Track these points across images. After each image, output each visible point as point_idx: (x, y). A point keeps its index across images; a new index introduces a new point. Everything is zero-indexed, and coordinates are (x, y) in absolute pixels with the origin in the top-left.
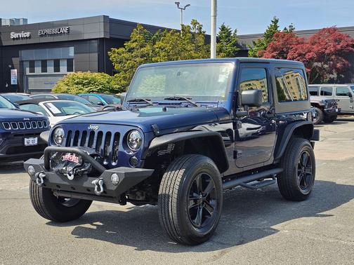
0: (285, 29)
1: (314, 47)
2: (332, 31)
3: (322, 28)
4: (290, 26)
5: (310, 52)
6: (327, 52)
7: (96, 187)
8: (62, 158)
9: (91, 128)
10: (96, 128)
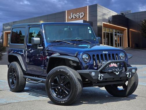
7: (128, 75)
8: (109, 66)
9: (104, 52)
10: (107, 52)
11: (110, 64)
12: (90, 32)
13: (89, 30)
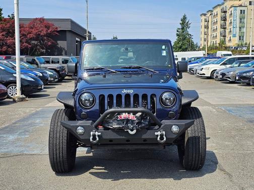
0: (9, 16)
1: (33, 30)
2: (42, 20)
3: (35, 18)
4: (12, 15)
5: (30, 33)
6: (42, 34)
7: (159, 137)
8: (118, 118)
9: (125, 91)
10: (131, 91)
11: (120, 113)
12: (164, 53)
13: (164, 50)
